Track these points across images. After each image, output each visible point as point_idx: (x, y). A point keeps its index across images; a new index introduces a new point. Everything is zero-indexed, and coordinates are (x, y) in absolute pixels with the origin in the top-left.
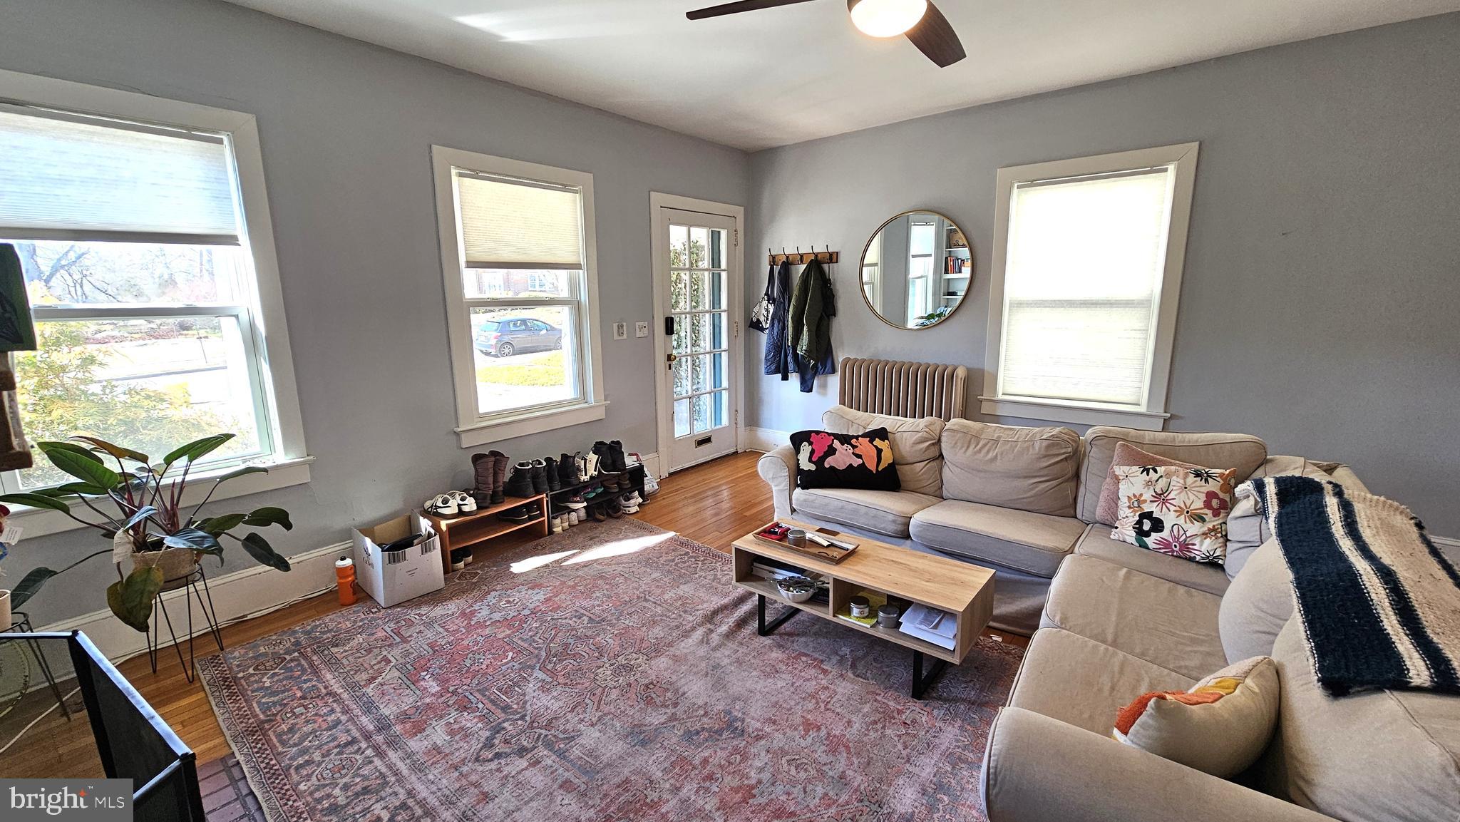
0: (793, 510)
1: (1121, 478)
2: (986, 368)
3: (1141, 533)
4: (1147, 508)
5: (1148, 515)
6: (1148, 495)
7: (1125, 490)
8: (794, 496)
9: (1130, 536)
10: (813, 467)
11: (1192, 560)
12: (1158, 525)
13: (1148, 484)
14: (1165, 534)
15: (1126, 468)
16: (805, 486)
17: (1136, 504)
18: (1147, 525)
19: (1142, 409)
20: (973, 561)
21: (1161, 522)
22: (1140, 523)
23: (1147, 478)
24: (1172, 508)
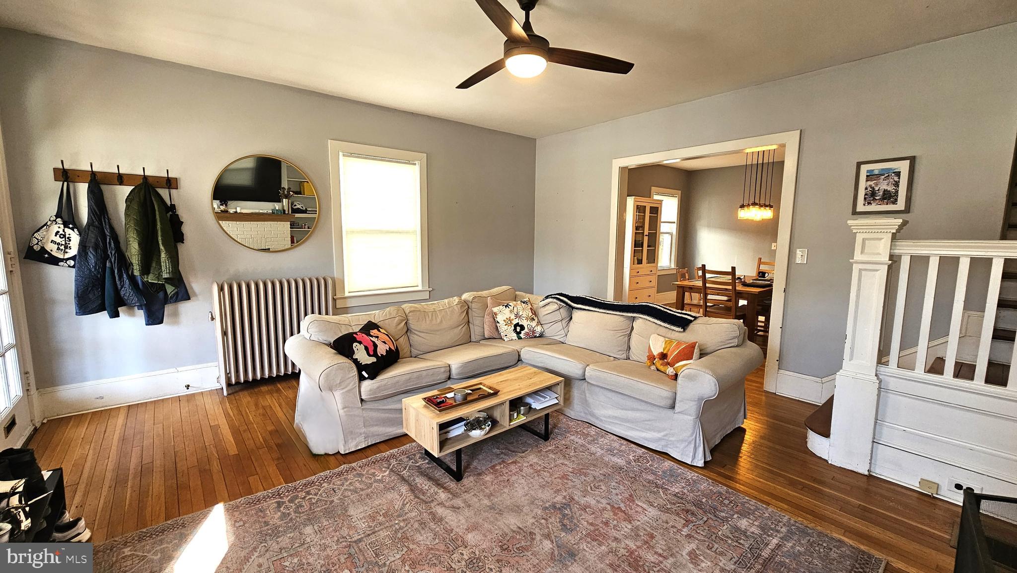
0: (362, 400)
1: (498, 313)
2: (335, 276)
3: (518, 333)
4: (515, 322)
5: (516, 325)
6: (513, 317)
7: (500, 318)
8: (362, 390)
9: (514, 336)
10: (374, 359)
11: (535, 337)
12: (522, 328)
13: (511, 312)
14: (526, 330)
15: (498, 308)
16: (372, 377)
17: (509, 322)
18: (518, 329)
19: (420, 288)
20: (483, 374)
21: (523, 326)
22: (515, 329)
23: (510, 309)
24: (524, 319)
